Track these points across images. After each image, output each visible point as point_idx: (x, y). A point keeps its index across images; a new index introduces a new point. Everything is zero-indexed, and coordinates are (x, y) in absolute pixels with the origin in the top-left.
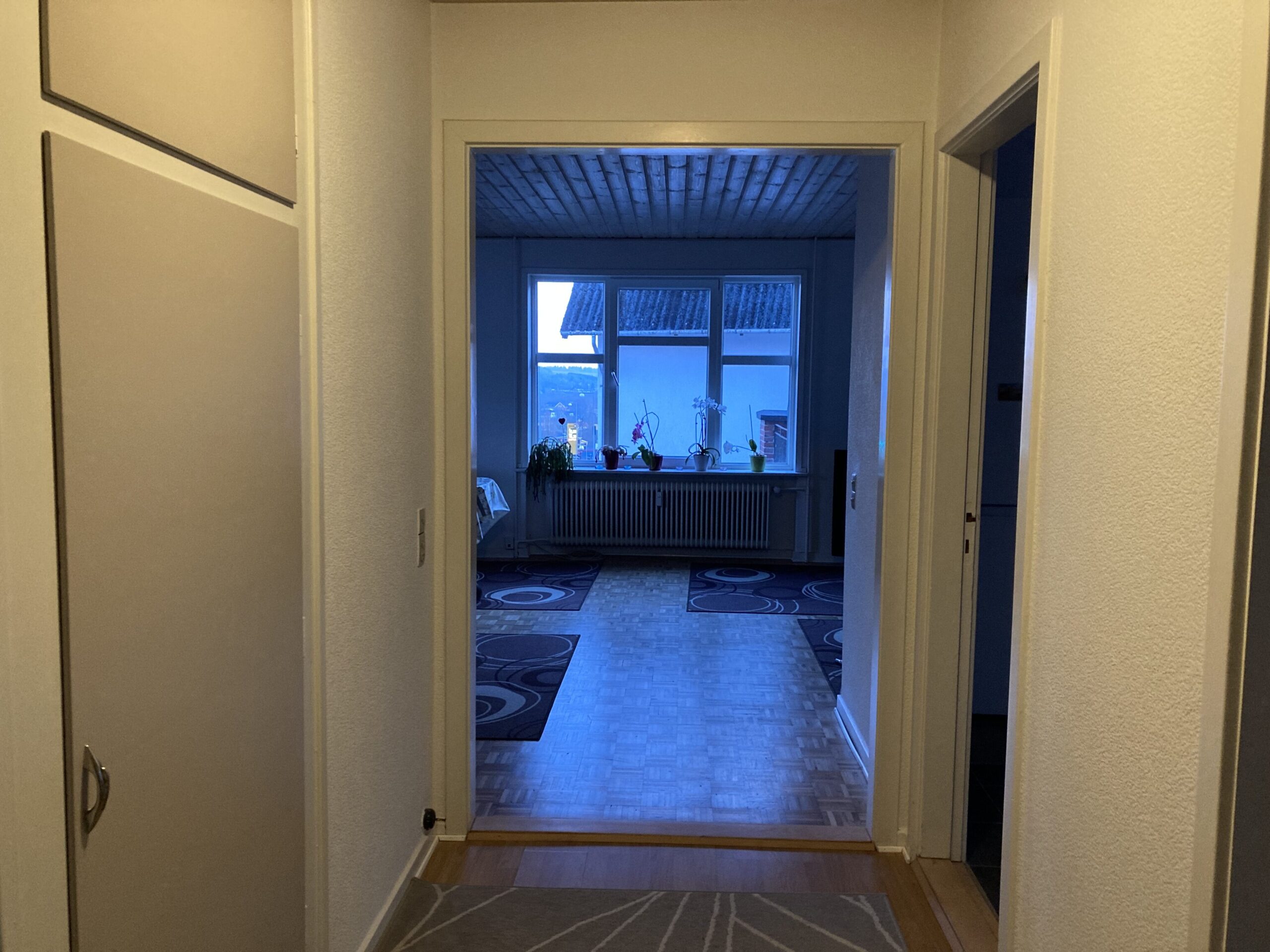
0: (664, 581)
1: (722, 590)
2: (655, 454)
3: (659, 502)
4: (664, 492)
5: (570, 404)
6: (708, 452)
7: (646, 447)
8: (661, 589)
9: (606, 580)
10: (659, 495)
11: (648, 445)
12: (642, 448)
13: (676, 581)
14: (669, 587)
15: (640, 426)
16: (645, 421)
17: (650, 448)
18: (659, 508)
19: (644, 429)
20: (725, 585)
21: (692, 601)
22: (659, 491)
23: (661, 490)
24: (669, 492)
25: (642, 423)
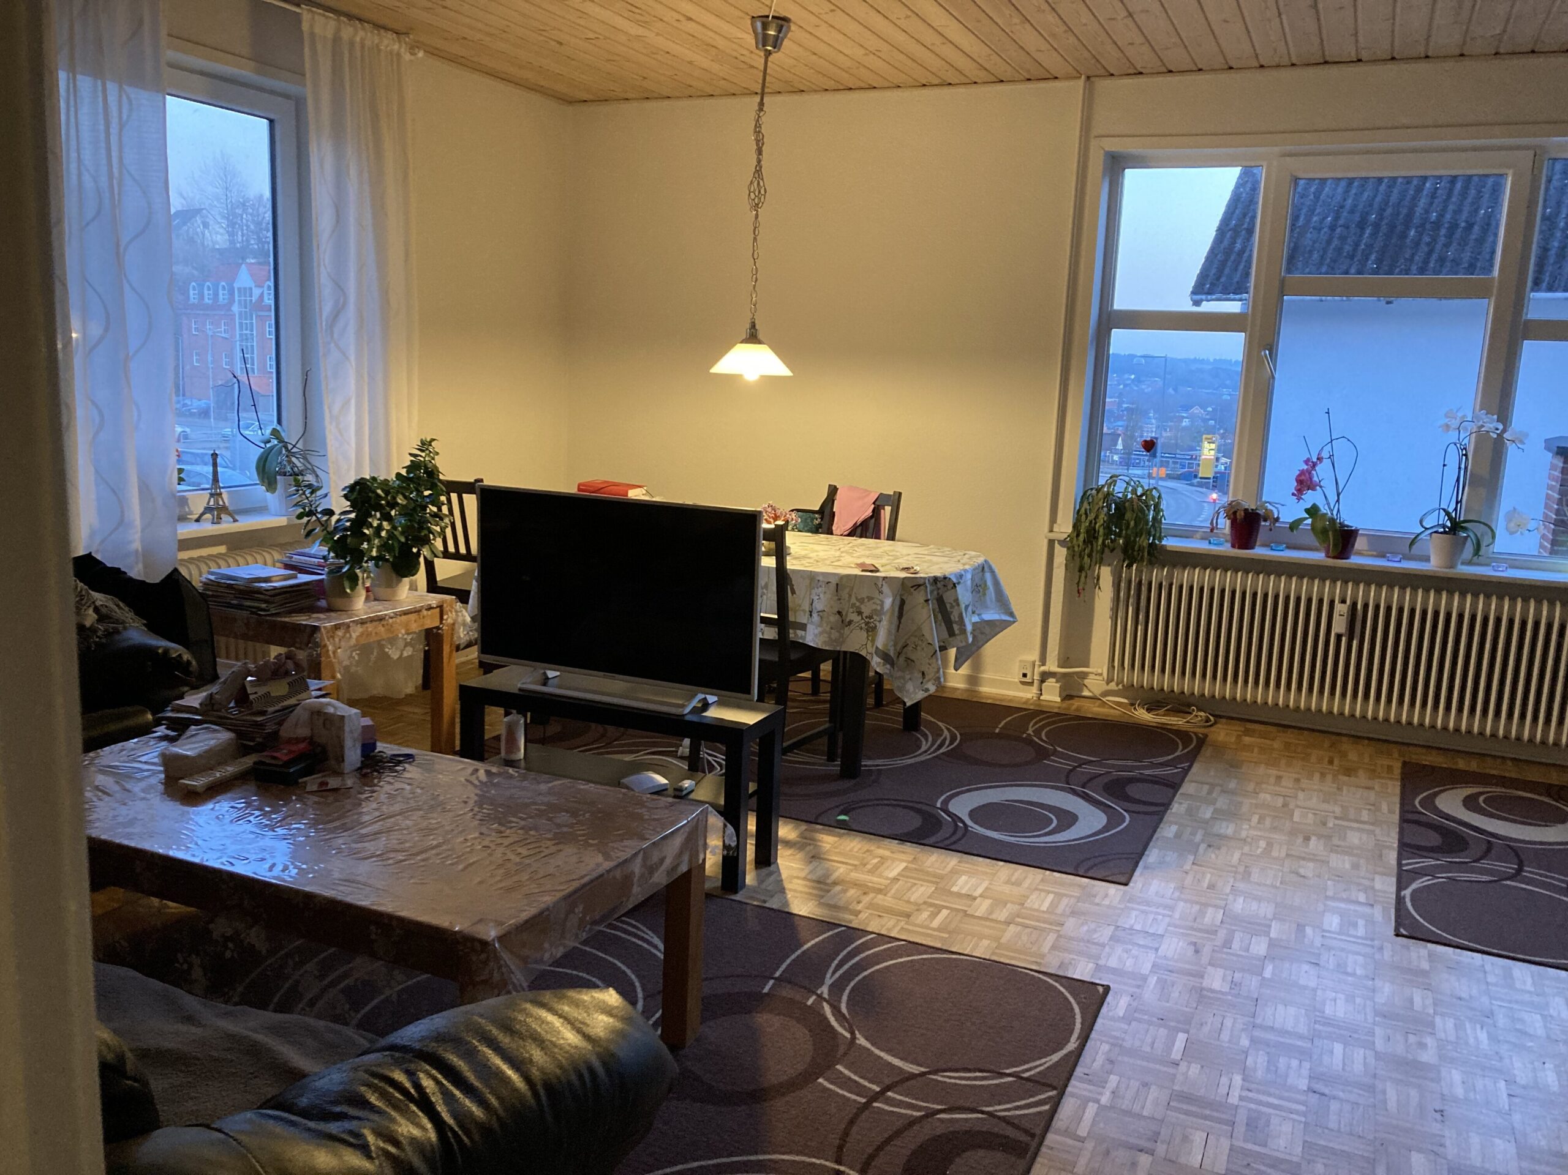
0: (1338, 810)
1: (1485, 864)
2: (1342, 525)
3: (1339, 625)
4: (1354, 605)
5: (1210, 409)
6: (1465, 529)
7: (1324, 509)
8: (1329, 837)
9: (1206, 788)
10: (1340, 609)
11: (1328, 504)
12: (1313, 511)
13: (1365, 816)
14: (1350, 834)
15: (1314, 465)
16: (1325, 454)
17: (1332, 511)
18: (1339, 637)
19: (1322, 472)
20: (1490, 845)
21: (1407, 893)
22: (1343, 601)
23: (1348, 602)
24: (1366, 606)
25: (1320, 459)
